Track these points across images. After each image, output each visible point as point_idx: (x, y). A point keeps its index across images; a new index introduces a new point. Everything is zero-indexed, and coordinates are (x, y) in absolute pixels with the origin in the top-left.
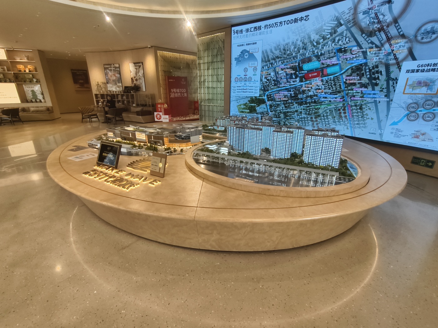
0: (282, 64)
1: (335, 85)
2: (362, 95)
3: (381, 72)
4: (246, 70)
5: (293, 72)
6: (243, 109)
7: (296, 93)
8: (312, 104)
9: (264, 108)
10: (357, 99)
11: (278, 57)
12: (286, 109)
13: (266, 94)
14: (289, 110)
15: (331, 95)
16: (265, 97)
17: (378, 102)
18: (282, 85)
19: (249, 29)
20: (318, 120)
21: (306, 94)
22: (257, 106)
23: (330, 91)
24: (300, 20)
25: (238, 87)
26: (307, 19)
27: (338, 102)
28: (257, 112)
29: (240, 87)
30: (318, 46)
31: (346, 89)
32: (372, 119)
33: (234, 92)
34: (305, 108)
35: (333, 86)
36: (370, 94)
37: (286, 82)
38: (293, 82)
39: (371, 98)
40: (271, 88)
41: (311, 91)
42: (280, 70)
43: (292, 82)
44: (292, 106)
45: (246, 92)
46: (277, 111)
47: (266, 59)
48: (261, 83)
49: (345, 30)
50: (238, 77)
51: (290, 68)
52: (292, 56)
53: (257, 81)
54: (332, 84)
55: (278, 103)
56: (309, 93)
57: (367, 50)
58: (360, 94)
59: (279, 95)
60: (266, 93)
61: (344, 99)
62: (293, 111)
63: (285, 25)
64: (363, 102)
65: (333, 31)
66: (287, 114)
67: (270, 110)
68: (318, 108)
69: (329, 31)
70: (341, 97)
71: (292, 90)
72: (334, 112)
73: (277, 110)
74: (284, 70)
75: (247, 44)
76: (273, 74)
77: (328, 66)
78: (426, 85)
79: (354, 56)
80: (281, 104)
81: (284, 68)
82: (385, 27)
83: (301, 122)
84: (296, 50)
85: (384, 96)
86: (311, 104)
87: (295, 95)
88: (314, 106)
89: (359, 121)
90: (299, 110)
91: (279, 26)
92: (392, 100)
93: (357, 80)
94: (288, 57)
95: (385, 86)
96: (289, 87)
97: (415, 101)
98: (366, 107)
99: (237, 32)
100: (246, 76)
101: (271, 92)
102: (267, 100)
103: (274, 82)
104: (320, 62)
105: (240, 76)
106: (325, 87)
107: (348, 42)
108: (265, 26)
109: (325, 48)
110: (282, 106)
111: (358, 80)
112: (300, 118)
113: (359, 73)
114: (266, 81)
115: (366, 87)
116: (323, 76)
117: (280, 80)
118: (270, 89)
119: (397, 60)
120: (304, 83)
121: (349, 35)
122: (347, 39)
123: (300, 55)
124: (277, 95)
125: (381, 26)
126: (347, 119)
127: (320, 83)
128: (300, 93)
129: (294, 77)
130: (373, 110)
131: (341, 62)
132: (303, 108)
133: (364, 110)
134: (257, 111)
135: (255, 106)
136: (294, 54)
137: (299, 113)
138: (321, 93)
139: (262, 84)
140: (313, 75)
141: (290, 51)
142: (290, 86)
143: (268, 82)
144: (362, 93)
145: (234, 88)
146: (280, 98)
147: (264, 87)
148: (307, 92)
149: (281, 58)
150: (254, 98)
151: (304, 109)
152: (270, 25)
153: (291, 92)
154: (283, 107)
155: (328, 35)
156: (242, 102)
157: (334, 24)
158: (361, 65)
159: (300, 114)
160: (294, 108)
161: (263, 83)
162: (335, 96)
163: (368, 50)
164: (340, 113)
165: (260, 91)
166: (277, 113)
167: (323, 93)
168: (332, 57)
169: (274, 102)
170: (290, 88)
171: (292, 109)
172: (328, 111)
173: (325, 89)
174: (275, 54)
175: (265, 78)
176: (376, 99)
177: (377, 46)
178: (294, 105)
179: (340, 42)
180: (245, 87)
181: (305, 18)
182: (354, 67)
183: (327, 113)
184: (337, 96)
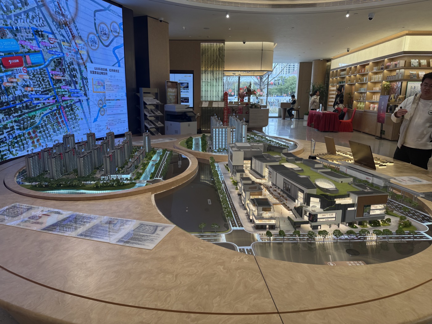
1: (43, 80)
2: (69, 94)
3: (76, 70)
10: (67, 99)
15: (43, 94)
17: (82, 101)
20: (38, 135)
21: (11, 93)
27: (52, 104)
31: (55, 86)
32: (82, 119)
34: (17, 119)
35: (42, 83)
36: (74, 93)
41: (18, 89)
54: (40, 79)
56: (16, 92)
57: (61, 42)
58: (67, 93)
61: (56, 100)
64: (72, 102)
68: (33, 116)
70: (53, 98)
72: (51, 118)
77: (30, 52)
79: (52, 45)
82: (68, 22)
85: (83, 95)
86: (23, 110)
88: (27, 113)
89: (73, 124)
90: (9, 124)
95: (82, 85)
98: (75, 107)
104: (18, 43)
106: (33, 82)
107: (43, 24)
111: (62, 76)
113: (61, 67)
115: (70, 85)
116: (27, 66)
119: (84, 60)
120: (4, 74)
121: (41, 15)
122: (41, 20)
125: (65, 20)
126: (64, 124)
127: (26, 77)
130: (81, 109)
131: (42, 49)
132: (13, 120)
133: (74, 111)
137: (9, 130)
138: (31, 92)
140: (13, 61)
144: (69, 92)
148: (12, 90)
151: (15, 121)
159: (12, 130)
162: (47, 96)
164: (57, 118)
167: (34, 93)
168: (32, 40)
172: (45, 118)
173: (34, 86)
179: (35, 21)
182: (55, 60)
183: (44, 121)
184: (49, 96)
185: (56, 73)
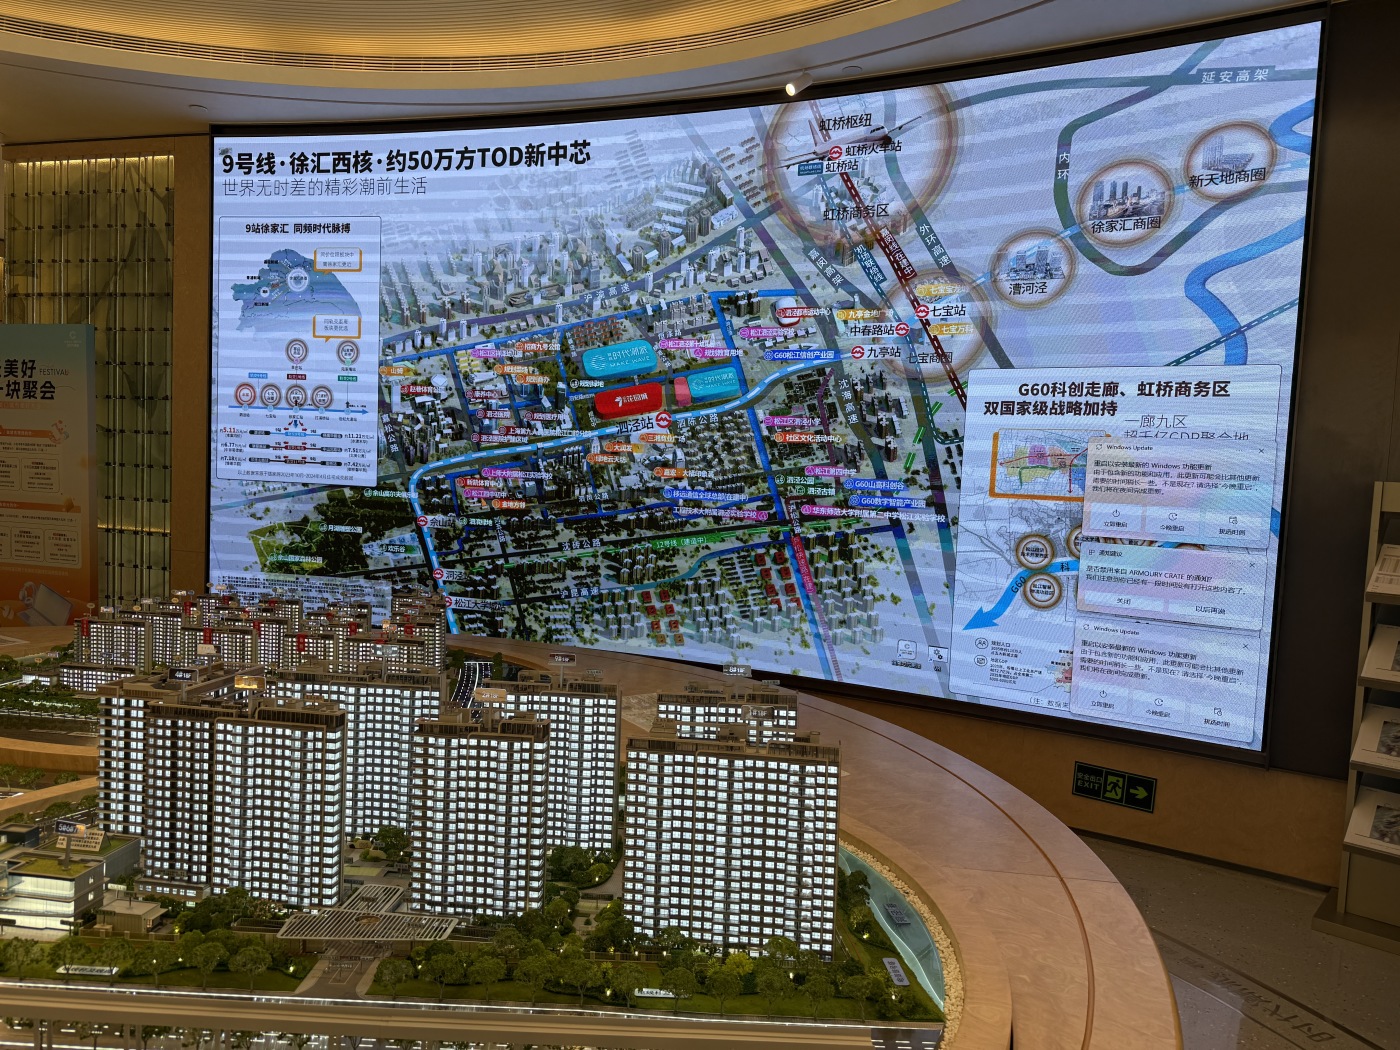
0: (484, 339)
1: (728, 447)
2: (841, 496)
3: (898, 403)
4: (296, 349)
5: (541, 380)
6: (288, 550)
7: (565, 481)
8: (640, 533)
9: (408, 549)
10: (823, 511)
11: (461, 306)
12: (523, 555)
13: (415, 477)
14: (535, 558)
15: (718, 491)
16: (407, 490)
17: (906, 528)
18: (497, 438)
19: (311, 157)
20: (677, 608)
21: (609, 482)
22: (369, 534)
23: (711, 474)
24: (550, 157)
25: (252, 432)
26: (580, 158)
27: (749, 522)
28: (371, 568)
29: (267, 433)
30: (641, 276)
31: (775, 467)
32: (895, 600)
33: (231, 461)
34: (611, 550)
35: (724, 455)
36: (871, 494)
37: (511, 423)
38: (547, 424)
39: (875, 508)
40: (437, 449)
41: (632, 472)
42: (478, 362)
43: (539, 425)
44: (551, 541)
45: (303, 461)
46: (478, 565)
47: (405, 306)
48: (386, 418)
49: (742, 225)
50: (253, 381)
51: (525, 361)
52: (528, 307)
53: (364, 412)
54: (715, 443)
55: (480, 522)
56: (624, 481)
57: (835, 313)
58: (832, 491)
59: (482, 483)
60: (412, 473)
61: (771, 512)
62: (555, 565)
63: (483, 165)
64: (849, 526)
65: (695, 222)
66: (528, 578)
67: (439, 556)
68: (667, 550)
69: (678, 220)
70: (760, 503)
71: (542, 464)
72: (739, 570)
73: (478, 559)
74: (498, 368)
75: (298, 228)
76: (441, 381)
77: (690, 367)
78: (1062, 466)
79: (790, 332)
80: (494, 527)
81: (500, 361)
82: (884, 233)
83: (597, 617)
84: (545, 281)
85: (922, 504)
86: (637, 530)
87: (560, 488)
88: (649, 539)
89: (843, 610)
90: (584, 560)
91: (458, 168)
92: (955, 522)
93: (813, 430)
94: (511, 310)
95: (920, 464)
96: (529, 448)
97: (1036, 527)
98: (865, 548)
99: (245, 162)
100: (299, 382)
101: (440, 469)
102: (423, 508)
103: (449, 420)
104: (656, 347)
105: (265, 376)
106: (687, 454)
107: (760, 273)
108: (390, 158)
109: (669, 287)
110: (502, 539)
111: (818, 432)
112: (593, 598)
113: (816, 402)
114: (410, 411)
115: (852, 463)
116: (674, 408)
117: (480, 415)
118: (432, 451)
119: (948, 362)
120: (596, 433)
121: (757, 246)
122: (755, 262)
123: (565, 305)
124: (469, 482)
125: (870, 227)
126: (797, 601)
127: (664, 438)
128: (582, 481)
129: (546, 403)
130: (892, 559)
131: (740, 353)
132: (602, 550)
133: (858, 561)
134: (369, 561)
135: (359, 536)
136: (538, 301)
137: (583, 573)
138: (674, 483)
139: (388, 428)
140: (630, 399)
141: (520, 285)
142: (530, 442)
143: (422, 419)
144: (839, 486)
145: (233, 440)
146: (489, 500)
147: (401, 443)
148: (612, 473)
149: (477, 309)
150: (348, 493)
151: (606, 555)
152: (412, 154)
153: (539, 471)
154: (503, 545)
155: (678, 235)
156: (280, 512)
157: (696, 194)
158: (821, 371)
159: (591, 576)
160: (560, 548)
161: (393, 422)
162: (736, 497)
163: (839, 316)
164: (766, 573)
165: (379, 463)
166: (478, 574)
167: (684, 483)
168: (705, 330)
169: (458, 516)
170: (535, 453)
171: (551, 554)
172: (712, 564)
173: (689, 465)
174: (447, 288)
175: (403, 399)
176: (895, 515)
177: (868, 304)
178: (557, 533)
179: (728, 272)
180: (294, 434)
181: (571, 151)
182: (794, 379)
183: (710, 573)
184: (743, 497)
185: (788, 421)
